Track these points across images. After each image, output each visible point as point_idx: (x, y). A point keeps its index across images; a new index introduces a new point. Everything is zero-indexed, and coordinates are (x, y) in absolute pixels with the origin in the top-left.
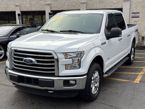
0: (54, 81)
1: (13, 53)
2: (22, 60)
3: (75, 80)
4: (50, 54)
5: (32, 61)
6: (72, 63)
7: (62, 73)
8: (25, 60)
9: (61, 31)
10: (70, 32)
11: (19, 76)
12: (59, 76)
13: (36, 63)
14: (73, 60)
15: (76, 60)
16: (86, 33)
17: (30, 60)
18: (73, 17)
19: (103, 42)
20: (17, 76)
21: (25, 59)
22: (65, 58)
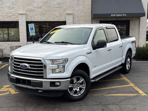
0: (42, 82)
1: (13, 60)
2: (19, 65)
3: (59, 82)
4: (40, 61)
5: (26, 66)
6: (57, 68)
7: (49, 76)
8: (21, 66)
9: (55, 43)
10: (63, 43)
11: (17, 78)
12: (47, 79)
13: (30, 68)
14: (58, 66)
15: (61, 66)
16: (75, 44)
17: (25, 65)
18: (67, 31)
19: (89, 51)
20: (15, 78)
21: (21, 64)
22: (52, 64)
